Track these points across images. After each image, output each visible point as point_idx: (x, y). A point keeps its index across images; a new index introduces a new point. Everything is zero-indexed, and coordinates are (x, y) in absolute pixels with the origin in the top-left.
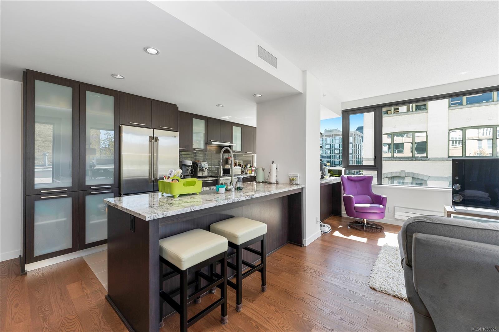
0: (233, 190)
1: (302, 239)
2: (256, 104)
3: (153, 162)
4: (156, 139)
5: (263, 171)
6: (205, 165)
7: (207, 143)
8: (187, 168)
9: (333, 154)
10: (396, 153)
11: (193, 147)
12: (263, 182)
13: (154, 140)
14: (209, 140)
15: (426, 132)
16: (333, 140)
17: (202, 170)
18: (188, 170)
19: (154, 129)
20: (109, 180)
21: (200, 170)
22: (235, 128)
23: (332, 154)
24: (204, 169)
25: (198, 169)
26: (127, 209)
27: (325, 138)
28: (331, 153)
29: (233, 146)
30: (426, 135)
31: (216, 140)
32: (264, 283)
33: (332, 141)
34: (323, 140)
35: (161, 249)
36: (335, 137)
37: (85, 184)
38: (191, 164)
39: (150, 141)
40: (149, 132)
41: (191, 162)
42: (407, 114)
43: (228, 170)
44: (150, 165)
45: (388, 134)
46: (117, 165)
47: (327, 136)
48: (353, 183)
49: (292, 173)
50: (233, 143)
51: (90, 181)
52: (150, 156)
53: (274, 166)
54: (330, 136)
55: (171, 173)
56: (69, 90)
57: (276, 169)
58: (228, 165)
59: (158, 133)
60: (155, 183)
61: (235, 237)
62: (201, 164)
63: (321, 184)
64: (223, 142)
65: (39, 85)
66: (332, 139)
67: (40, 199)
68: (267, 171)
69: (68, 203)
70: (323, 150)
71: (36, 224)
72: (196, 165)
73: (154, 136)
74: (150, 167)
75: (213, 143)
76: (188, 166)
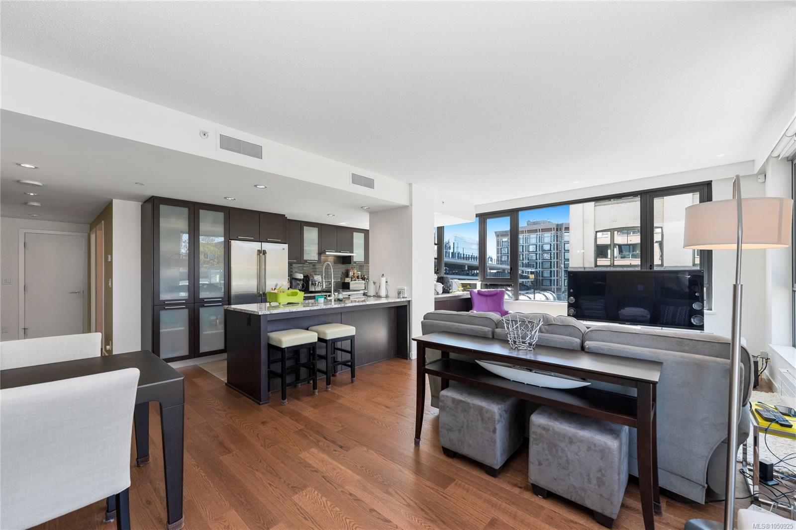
0: (333, 301)
1: (408, 352)
2: (368, 214)
3: (261, 276)
4: (264, 253)
5: (374, 284)
6: (318, 278)
7: (321, 254)
8: (298, 282)
9: (541, 261)
10: (631, 259)
11: (305, 259)
12: (374, 296)
13: (262, 253)
14: (323, 251)
15: (662, 228)
16: (540, 239)
17: (314, 284)
18: (298, 284)
19: (261, 242)
20: (220, 294)
21: (312, 284)
22: (355, 234)
23: (538, 261)
24: (317, 283)
25: (310, 283)
26: (245, 310)
27: (527, 234)
28: (536, 259)
29: (353, 256)
30: (661, 232)
31: (331, 249)
32: (353, 376)
33: (538, 239)
34: (524, 238)
35: (268, 338)
36: (543, 233)
37: (199, 297)
38: (302, 278)
39: (258, 255)
40: (256, 246)
41: (302, 275)
42: (633, 201)
43: (348, 284)
44: (258, 279)
45: (618, 230)
46: (227, 280)
47: (530, 231)
48: (483, 298)
49: (400, 287)
50: (353, 253)
51: (203, 295)
52: (258, 268)
53: (384, 280)
54: (535, 231)
55: (276, 285)
56: (185, 210)
57: (387, 282)
58: (348, 279)
59: (266, 246)
60: (263, 297)
61: (325, 334)
62: (313, 278)
63: (435, 298)
64: (340, 252)
65: (163, 208)
66: (538, 237)
67: (165, 309)
68: (378, 284)
69: (184, 314)
70: (524, 254)
71: (161, 331)
72: (307, 279)
73: (263, 249)
74: (258, 281)
75: (327, 253)
76: (300, 280)
